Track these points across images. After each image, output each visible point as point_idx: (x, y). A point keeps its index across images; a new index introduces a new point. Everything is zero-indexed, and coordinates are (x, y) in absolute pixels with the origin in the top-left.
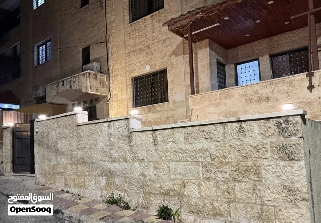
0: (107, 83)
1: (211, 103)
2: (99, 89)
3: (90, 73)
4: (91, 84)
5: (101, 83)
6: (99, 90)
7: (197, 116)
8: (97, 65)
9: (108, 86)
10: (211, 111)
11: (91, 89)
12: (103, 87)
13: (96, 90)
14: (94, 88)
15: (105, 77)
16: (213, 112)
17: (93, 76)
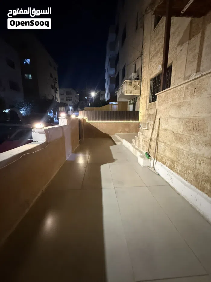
0: (139, 86)
1: (174, 103)
2: (132, 91)
3: (126, 82)
4: (127, 89)
5: (134, 87)
6: (132, 93)
7: (160, 119)
8: (134, 75)
9: (140, 88)
10: (172, 115)
11: (126, 92)
12: (136, 90)
13: (130, 92)
14: (129, 92)
15: (137, 82)
16: (174, 116)
17: (129, 83)
